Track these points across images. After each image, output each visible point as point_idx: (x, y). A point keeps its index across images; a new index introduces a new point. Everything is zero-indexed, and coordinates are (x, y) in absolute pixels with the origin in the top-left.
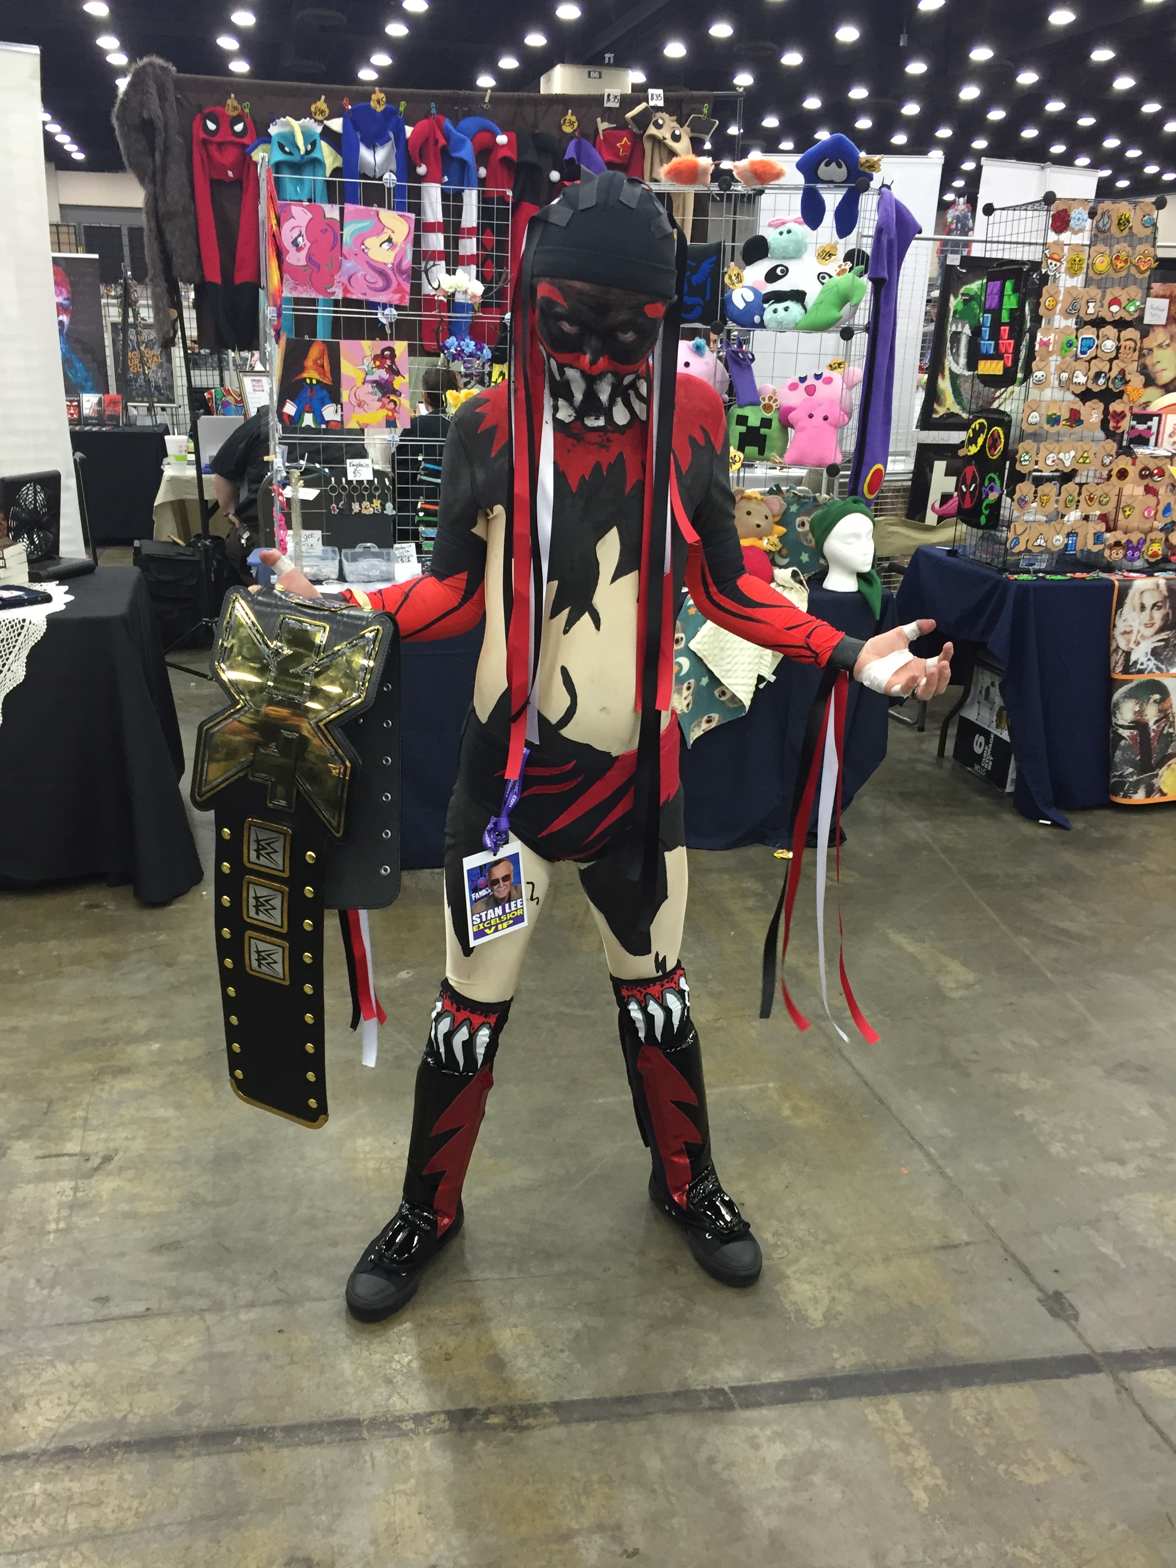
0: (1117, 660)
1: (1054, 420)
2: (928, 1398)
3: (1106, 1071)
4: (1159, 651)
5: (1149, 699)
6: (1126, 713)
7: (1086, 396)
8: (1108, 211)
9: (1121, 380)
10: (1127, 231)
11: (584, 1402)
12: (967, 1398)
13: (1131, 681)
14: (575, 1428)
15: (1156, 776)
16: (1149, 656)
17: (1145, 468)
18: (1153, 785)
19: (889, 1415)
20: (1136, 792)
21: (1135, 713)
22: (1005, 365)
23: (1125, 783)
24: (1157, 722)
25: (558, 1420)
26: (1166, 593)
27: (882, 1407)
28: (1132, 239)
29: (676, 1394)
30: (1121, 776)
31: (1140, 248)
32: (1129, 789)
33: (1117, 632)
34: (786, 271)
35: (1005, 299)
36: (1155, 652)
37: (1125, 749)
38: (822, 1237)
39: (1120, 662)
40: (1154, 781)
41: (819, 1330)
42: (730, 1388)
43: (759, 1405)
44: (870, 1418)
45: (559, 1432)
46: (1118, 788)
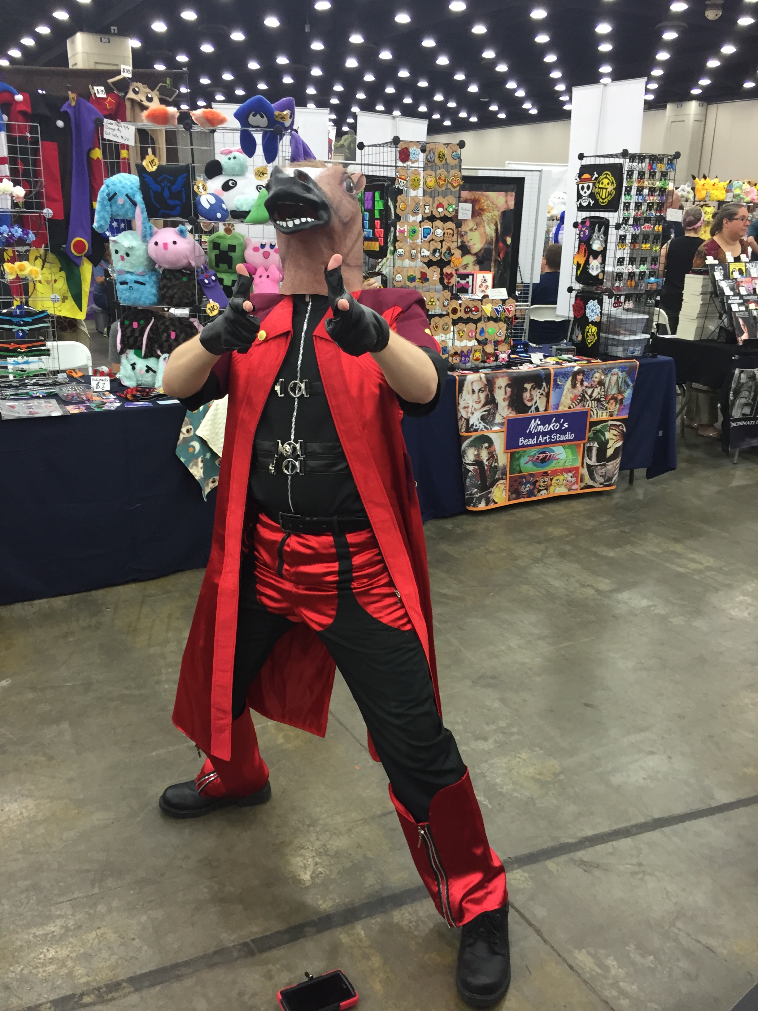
0: (462, 423)
1: (412, 279)
2: (379, 919)
3: (473, 682)
4: (485, 417)
5: (482, 447)
6: (470, 456)
7: (430, 264)
8: (432, 149)
9: (449, 254)
10: (443, 162)
11: (150, 973)
12: (403, 915)
13: (471, 436)
14: (145, 993)
15: (491, 492)
16: (480, 421)
17: (468, 307)
18: (489, 498)
19: (355, 936)
20: (480, 503)
21: (475, 455)
22: (379, 244)
23: (473, 498)
24: (488, 460)
25: (133, 989)
26: (486, 383)
27: (350, 932)
28: (447, 167)
29: (216, 953)
30: (471, 494)
31: (452, 172)
32: (476, 502)
33: (460, 408)
34: (235, 184)
35: (376, 203)
36: (483, 418)
37: (471, 477)
38: (307, 822)
39: (464, 425)
40: (490, 495)
41: (308, 887)
42: (252, 940)
43: (271, 948)
44: (343, 941)
45: (134, 998)
46: (470, 501)
